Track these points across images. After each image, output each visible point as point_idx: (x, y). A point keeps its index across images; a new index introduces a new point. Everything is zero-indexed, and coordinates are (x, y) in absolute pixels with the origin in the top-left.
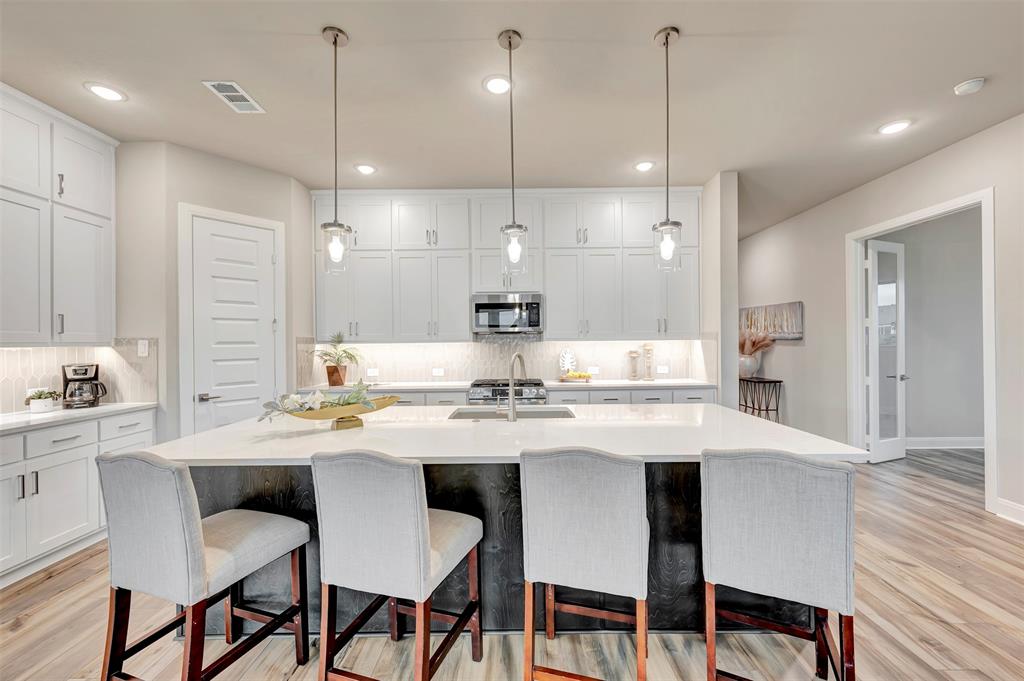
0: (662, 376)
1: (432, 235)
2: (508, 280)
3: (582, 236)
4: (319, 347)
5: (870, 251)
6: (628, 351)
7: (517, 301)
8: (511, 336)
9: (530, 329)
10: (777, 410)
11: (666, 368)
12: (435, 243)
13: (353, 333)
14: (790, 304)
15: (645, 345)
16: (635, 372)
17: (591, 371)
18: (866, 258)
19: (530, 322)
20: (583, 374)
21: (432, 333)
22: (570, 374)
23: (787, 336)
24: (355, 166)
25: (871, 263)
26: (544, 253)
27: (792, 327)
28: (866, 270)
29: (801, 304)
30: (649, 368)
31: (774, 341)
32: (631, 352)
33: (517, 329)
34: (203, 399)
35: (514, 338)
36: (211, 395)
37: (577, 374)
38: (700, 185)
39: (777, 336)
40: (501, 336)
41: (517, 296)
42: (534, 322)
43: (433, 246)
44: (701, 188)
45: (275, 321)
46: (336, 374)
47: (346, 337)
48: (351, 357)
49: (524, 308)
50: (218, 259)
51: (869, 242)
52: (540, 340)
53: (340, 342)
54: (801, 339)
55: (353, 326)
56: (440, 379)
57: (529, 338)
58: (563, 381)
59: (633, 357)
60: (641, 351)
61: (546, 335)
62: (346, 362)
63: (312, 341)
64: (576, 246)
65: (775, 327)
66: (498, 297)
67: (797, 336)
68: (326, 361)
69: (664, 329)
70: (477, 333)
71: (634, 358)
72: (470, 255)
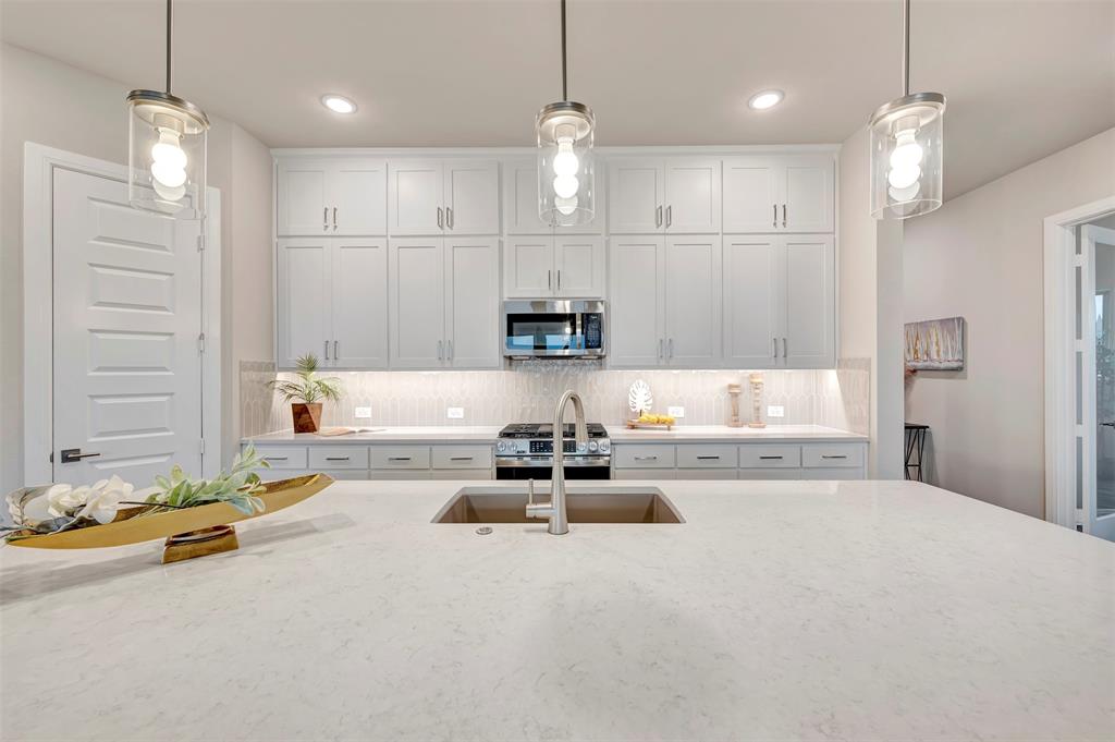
0: (775, 421)
1: (445, 217)
2: (554, 278)
3: (664, 216)
4: (281, 377)
5: (1085, 242)
6: (727, 384)
7: (568, 311)
8: (559, 362)
9: (586, 352)
10: (919, 466)
11: (781, 409)
12: (451, 227)
13: (331, 356)
14: (943, 322)
15: (752, 376)
16: (736, 414)
17: (675, 412)
18: (1078, 251)
19: (587, 341)
20: (663, 417)
21: (445, 358)
22: (644, 418)
23: (936, 365)
24: (321, 98)
25: (1087, 260)
26: (607, 242)
27: (946, 353)
28: (1079, 270)
29: (961, 321)
30: (758, 409)
31: (914, 371)
32: (731, 386)
33: (567, 352)
34: (70, 457)
35: (564, 365)
36: (82, 453)
37: (654, 417)
38: (838, 142)
39: (920, 365)
40: (545, 361)
41: (568, 303)
42: (594, 342)
43: (447, 230)
44: (838, 147)
45: (202, 337)
46: (304, 416)
47: (321, 362)
48: (327, 391)
49: (579, 322)
50: (100, 238)
51: (1084, 229)
52: (601, 367)
53: (312, 369)
54: (959, 369)
55: (331, 345)
56: (458, 422)
57: (584, 365)
58: (633, 427)
59: (733, 393)
60: (745, 385)
61: (609, 360)
62: (320, 398)
63: (273, 368)
64: (655, 230)
65: (916, 352)
66: (542, 304)
67: (955, 365)
68: (291, 396)
69: (786, 354)
70: (510, 358)
71: (736, 395)
72: (501, 243)
